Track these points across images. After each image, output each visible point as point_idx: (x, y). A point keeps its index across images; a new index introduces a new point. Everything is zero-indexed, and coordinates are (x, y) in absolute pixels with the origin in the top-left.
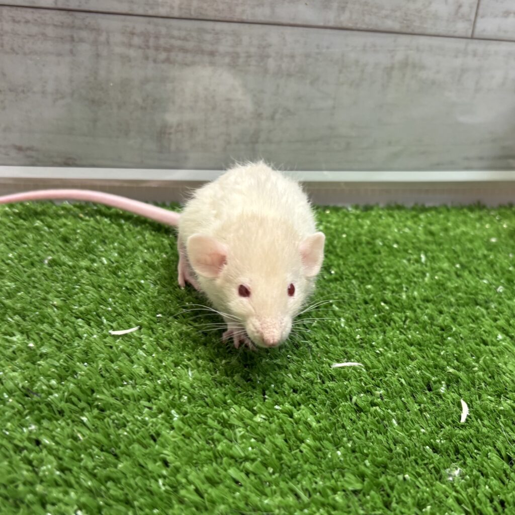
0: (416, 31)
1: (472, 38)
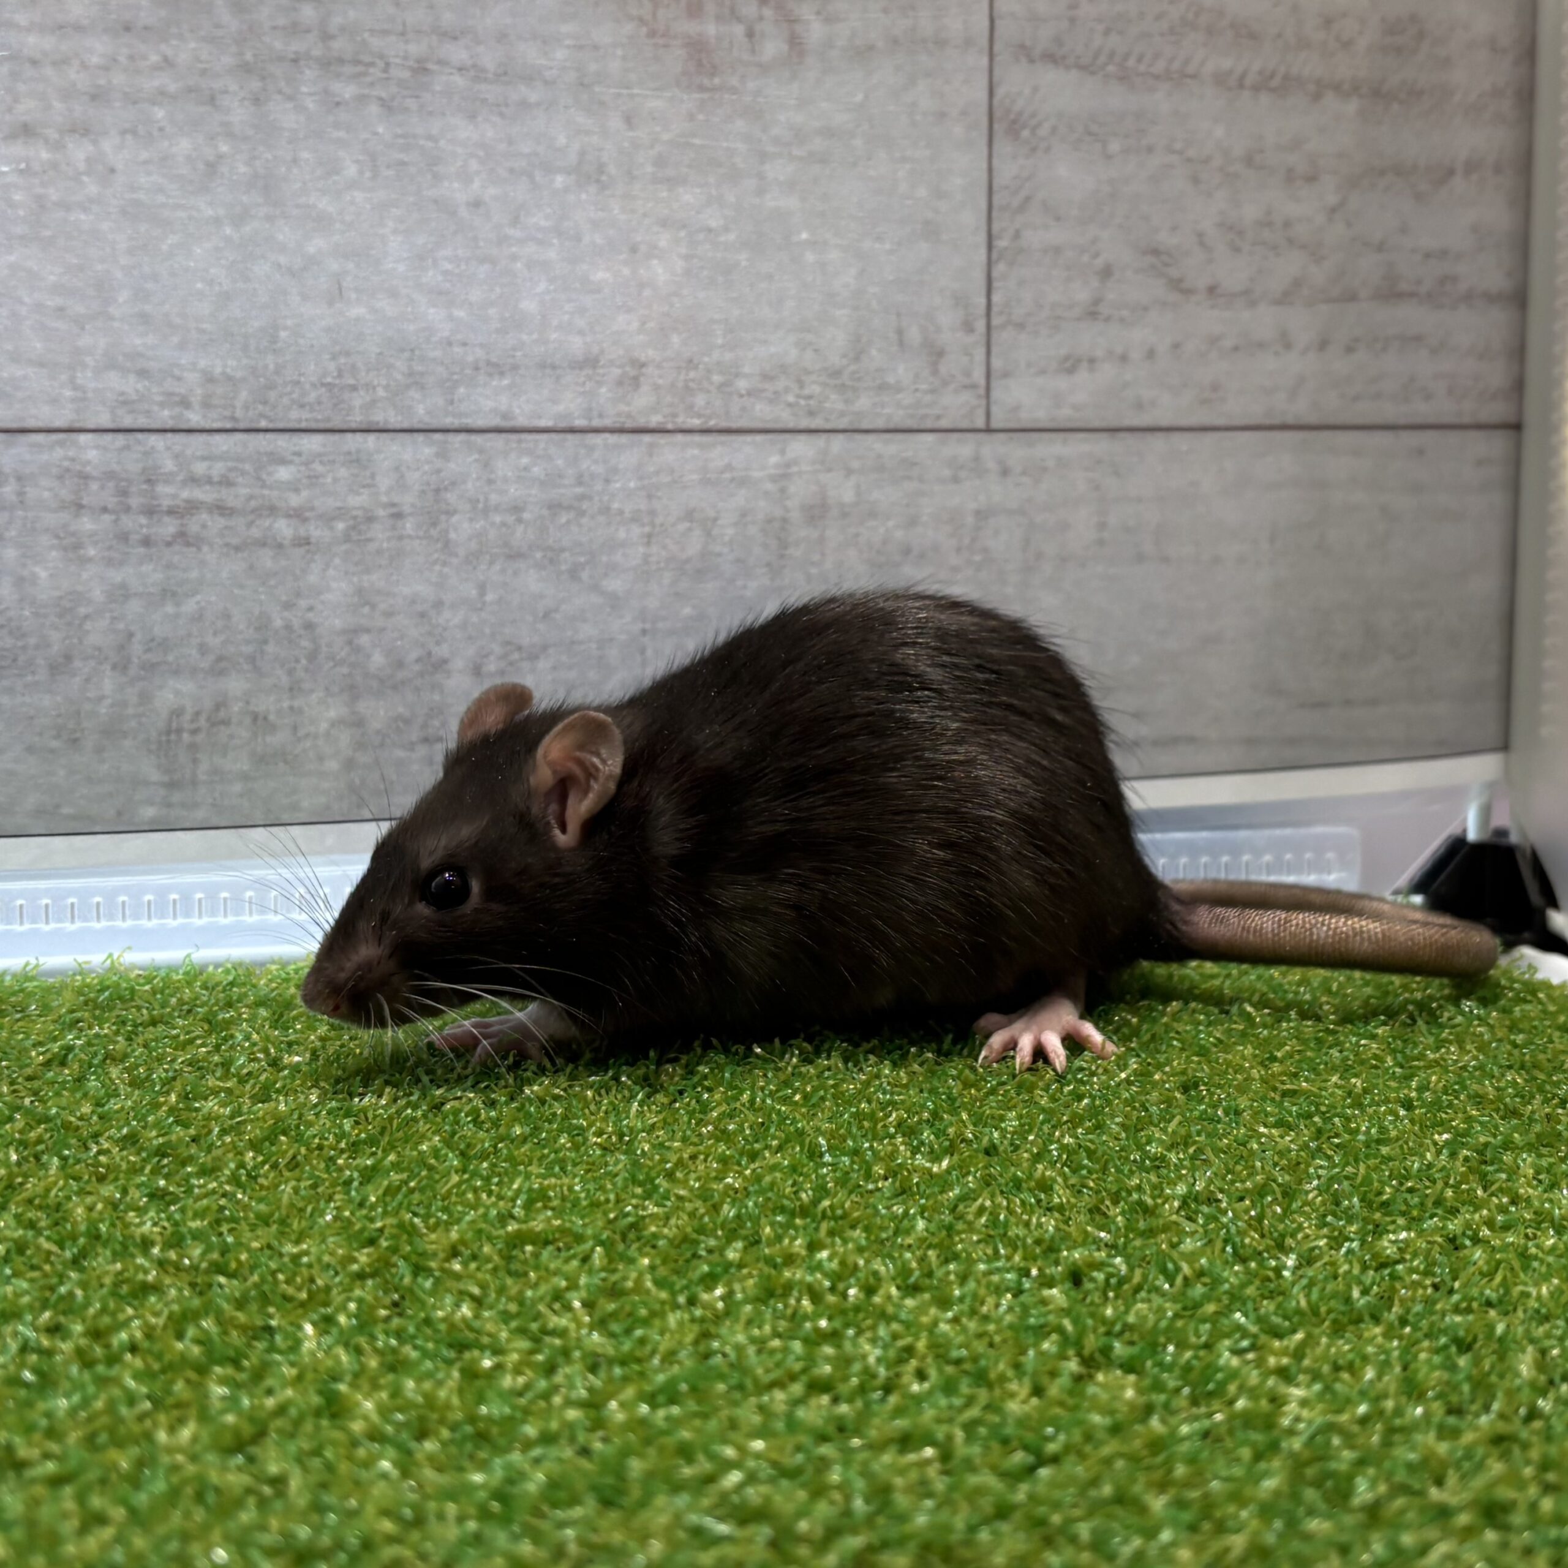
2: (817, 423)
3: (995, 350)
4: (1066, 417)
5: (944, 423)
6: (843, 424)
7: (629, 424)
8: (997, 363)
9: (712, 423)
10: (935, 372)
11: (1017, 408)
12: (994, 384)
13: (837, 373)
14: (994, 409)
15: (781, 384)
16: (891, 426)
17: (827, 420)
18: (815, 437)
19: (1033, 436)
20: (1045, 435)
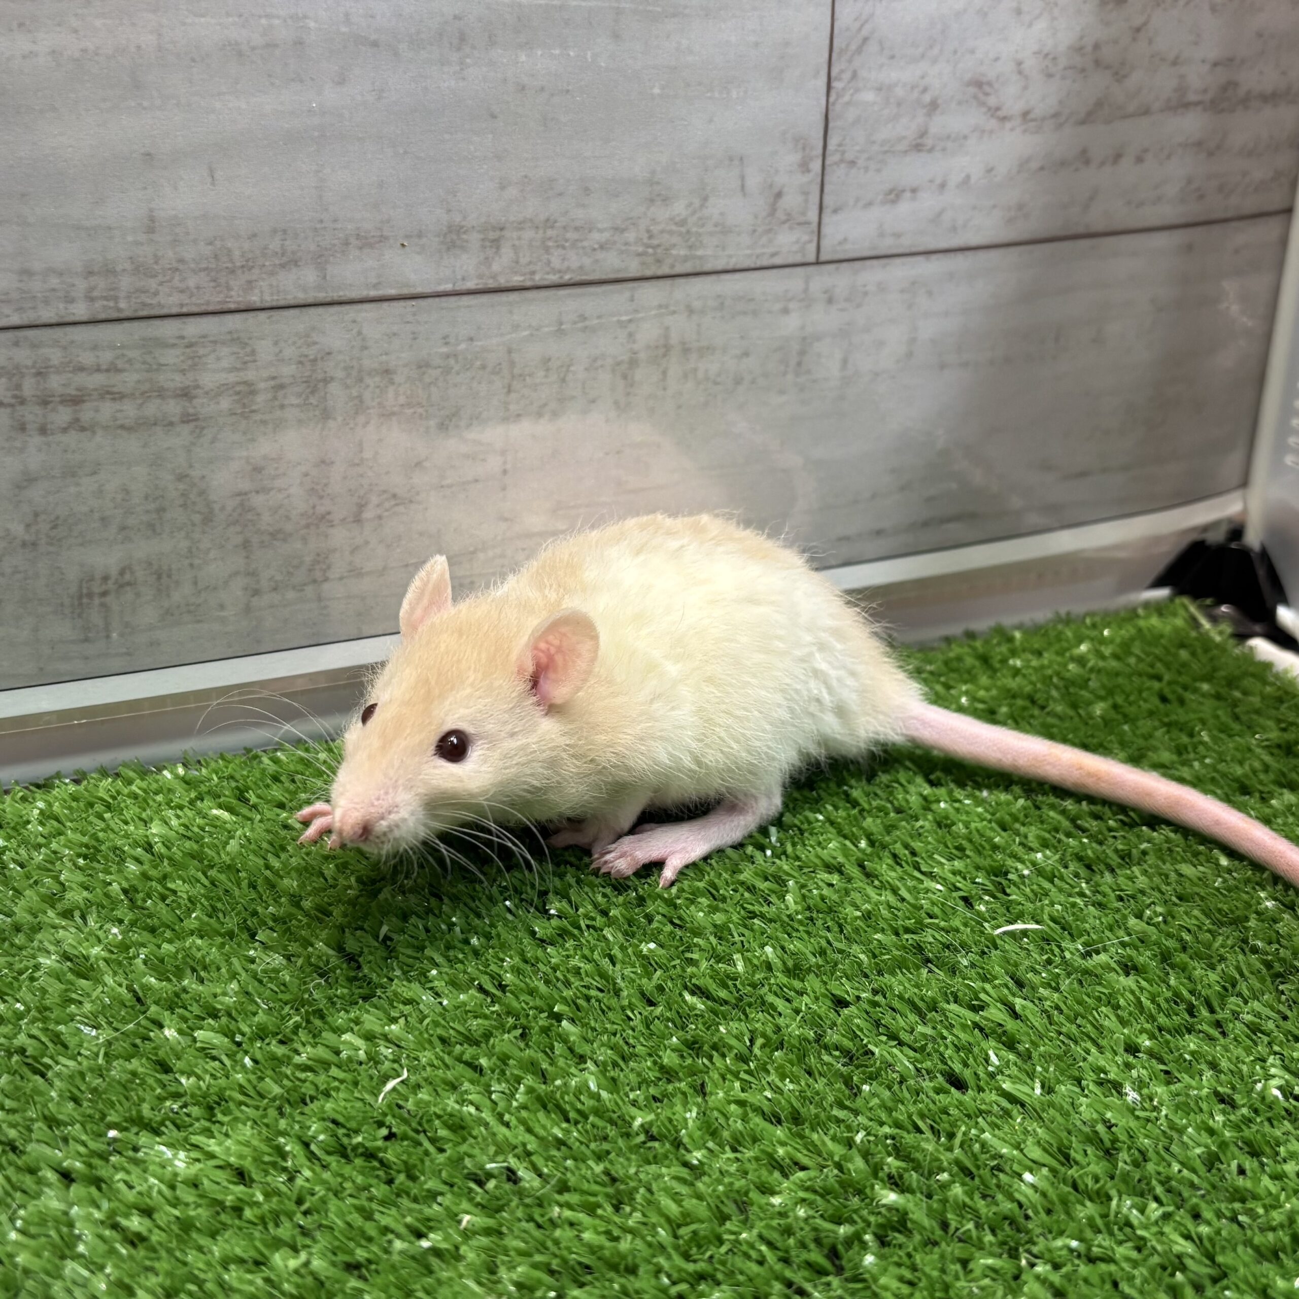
0: (679, 269)
1: (818, 263)
4: (887, 245)
5: (778, 261)
6: (688, 267)
7: (492, 284)
8: (828, 200)
9: (567, 277)
10: (772, 212)
11: (843, 241)
12: (826, 219)
13: (683, 223)
14: (825, 243)
15: (631, 236)
16: (730, 267)
17: (672, 266)
18: (661, 283)
19: (858, 264)
20: (868, 263)
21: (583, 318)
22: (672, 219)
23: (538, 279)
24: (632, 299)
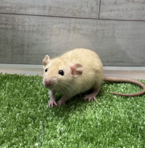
1: (99, 19)
2: (75, 17)
3: (100, 8)
4: (110, 18)
5: (93, 18)
6: (79, 17)
7: (49, 15)
8: (101, 10)
9: (61, 16)
10: (92, 10)
11: (103, 16)
12: (100, 13)
13: (78, 10)
14: (100, 16)
15: (70, 11)
16: (85, 18)
17: (76, 16)
18: (74, 19)
19: (105, 20)
20: (107, 20)
21: (63, 22)
22: (76, 10)
23: (56, 15)
24: (70, 20)
